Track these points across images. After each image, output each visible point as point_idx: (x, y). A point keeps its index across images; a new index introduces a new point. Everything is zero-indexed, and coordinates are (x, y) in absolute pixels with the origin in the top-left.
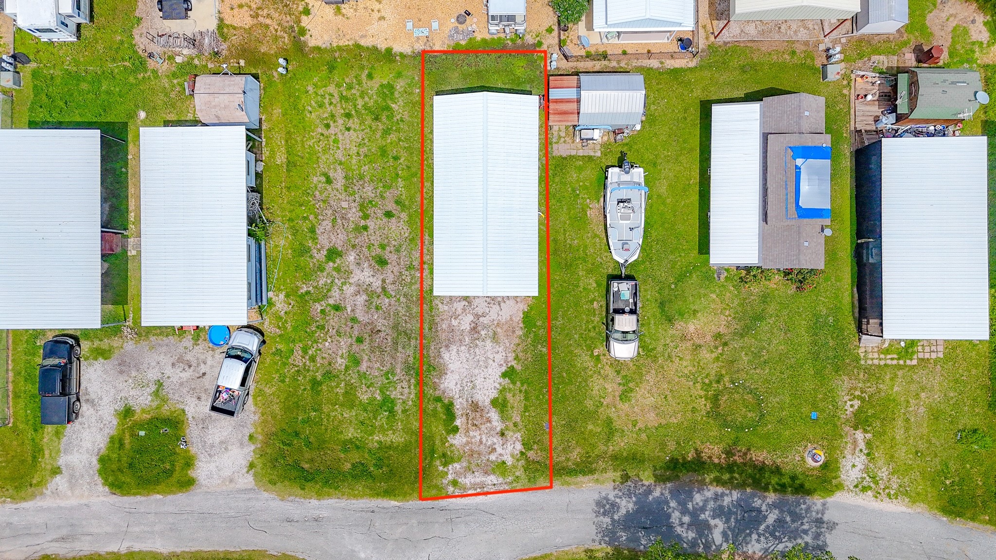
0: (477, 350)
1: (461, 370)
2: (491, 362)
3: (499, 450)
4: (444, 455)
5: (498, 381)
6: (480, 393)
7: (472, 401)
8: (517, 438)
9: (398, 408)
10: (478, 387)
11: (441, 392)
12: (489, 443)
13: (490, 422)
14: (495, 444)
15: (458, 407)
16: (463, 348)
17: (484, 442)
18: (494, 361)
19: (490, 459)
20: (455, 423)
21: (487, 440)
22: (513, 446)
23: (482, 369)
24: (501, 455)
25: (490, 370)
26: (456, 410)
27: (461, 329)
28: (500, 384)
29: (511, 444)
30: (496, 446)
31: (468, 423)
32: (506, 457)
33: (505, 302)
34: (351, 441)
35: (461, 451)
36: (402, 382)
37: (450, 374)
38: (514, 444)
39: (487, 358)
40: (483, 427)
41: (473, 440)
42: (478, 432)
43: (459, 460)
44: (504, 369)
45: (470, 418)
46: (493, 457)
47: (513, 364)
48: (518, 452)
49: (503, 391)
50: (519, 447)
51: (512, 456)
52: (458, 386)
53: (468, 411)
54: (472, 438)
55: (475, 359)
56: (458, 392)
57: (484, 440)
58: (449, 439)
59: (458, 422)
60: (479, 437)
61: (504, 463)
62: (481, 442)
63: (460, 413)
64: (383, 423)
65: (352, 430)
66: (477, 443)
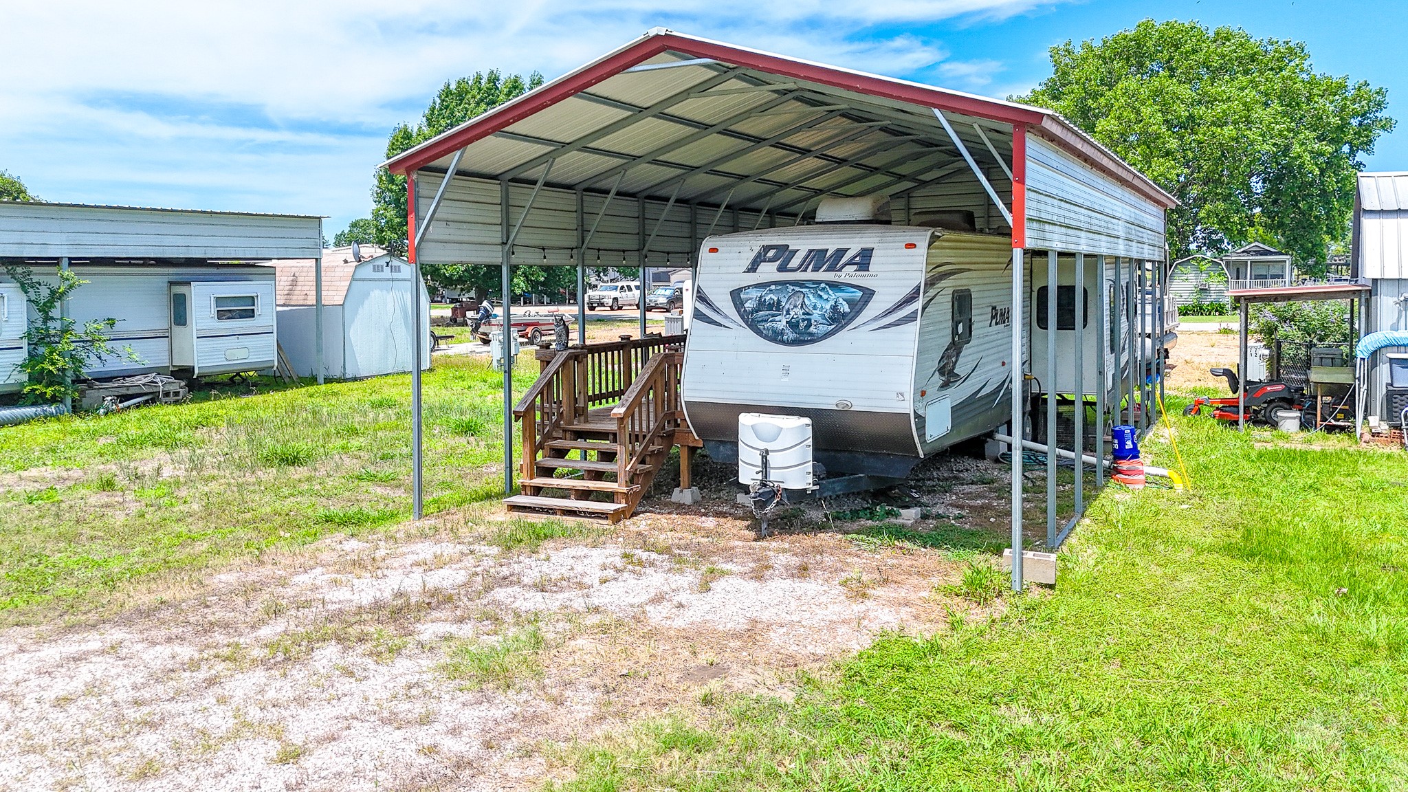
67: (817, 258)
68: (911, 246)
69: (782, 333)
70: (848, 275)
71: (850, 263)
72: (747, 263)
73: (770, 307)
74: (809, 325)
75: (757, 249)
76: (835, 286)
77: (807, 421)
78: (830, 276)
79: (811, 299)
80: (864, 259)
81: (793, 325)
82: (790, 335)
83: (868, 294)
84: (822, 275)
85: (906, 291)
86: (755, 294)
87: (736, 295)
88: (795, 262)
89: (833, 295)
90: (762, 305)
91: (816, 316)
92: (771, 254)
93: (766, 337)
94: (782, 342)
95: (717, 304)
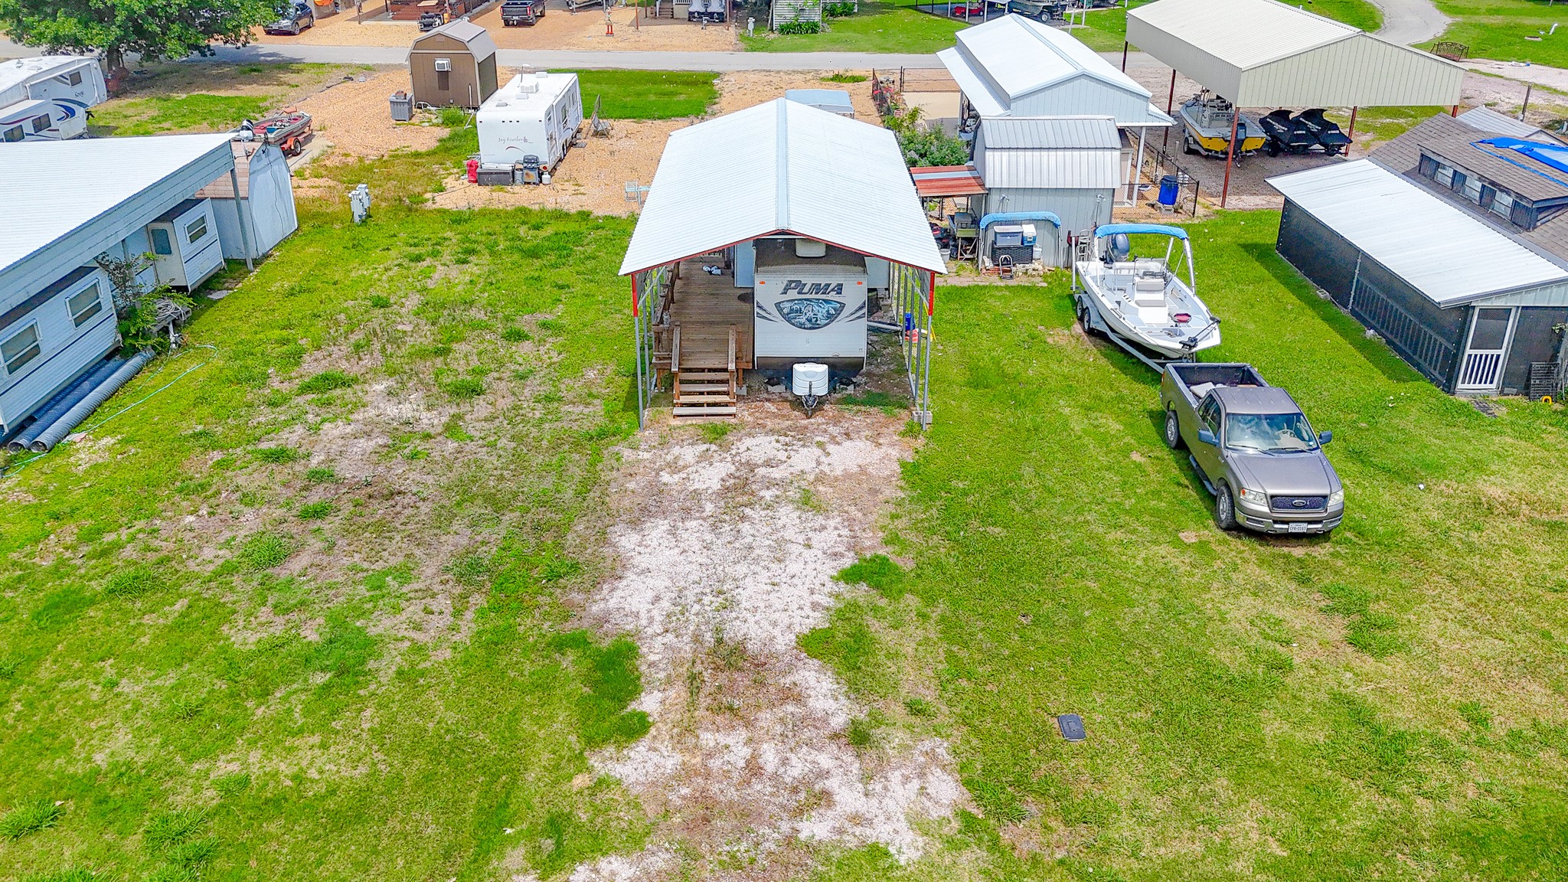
0: (745, 527)
1: (679, 569)
2: (795, 549)
3: (848, 797)
4: (557, 825)
5: (826, 590)
6: (751, 620)
7: (720, 641)
8: (932, 756)
9: (387, 666)
10: (744, 604)
11: (585, 623)
12: (797, 769)
13: (799, 699)
14: (825, 774)
15: (652, 658)
16: (692, 524)
17: (770, 768)
18: (809, 547)
19: (802, 836)
20: (633, 706)
21: (785, 762)
22: (915, 784)
23: (763, 564)
24: (857, 819)
25: (794, 567)
26: (643, 668)
27: (691, 489)
28: (837, 596)
29: (906, 779)
30: (832, 784)
31: (692, 705)
32: (889, 828)
33: (838, 444)
34: (89, 785)
35: (651, 810)
36: (433, 596)
37: (634, 577)
38: (922, 775)
39: (781, 543)
40: (766, 718)
41: (715, 764)
42: (743, 734)
43: (633, 842)
44: (848, 561)
45: (706, 690)
46: (816, 828)
47: (881, 552)
48: (947, 813)
49: (847, 613)
50: (946, 790)
51: (918, 823)
52: (665, 604)
53: (699, 668)
54: (710, 755)
55: (737, 545)
56: (658, 618)
57: (770, 757)
58: (594, 761)
59: (649, 703)
60: (746, 752)
61: (876, 853)
62: (753, 768)
63: (662, 675)
64: (289, 711)
65: (122, 739)
66: (735, 775)
67: (817, 288)
68: (860, 283)
69: (804, 324)
70: (832, 296)
71: (833, 290)
72: (782, 290)
73: (797, 311)
74: (817, 321)
75: (785, 283)
76: (827, 301)
77: (826, 367)
78: (824, 297)
79: (816, 308)
80: (839, 289)
81: (810, 320)
82: (808, 325)
83: (843, 306)
84: (819, 296)
85: (860, 304)
86: (788, 305)
87: (778, 305)
88: (806, 290)
89: (827, 306)
90: (792, 310)
91: (819, 316)
92: (793, 285)
93: (796, 326)
94: (805, 328)
95: (769, 310)
